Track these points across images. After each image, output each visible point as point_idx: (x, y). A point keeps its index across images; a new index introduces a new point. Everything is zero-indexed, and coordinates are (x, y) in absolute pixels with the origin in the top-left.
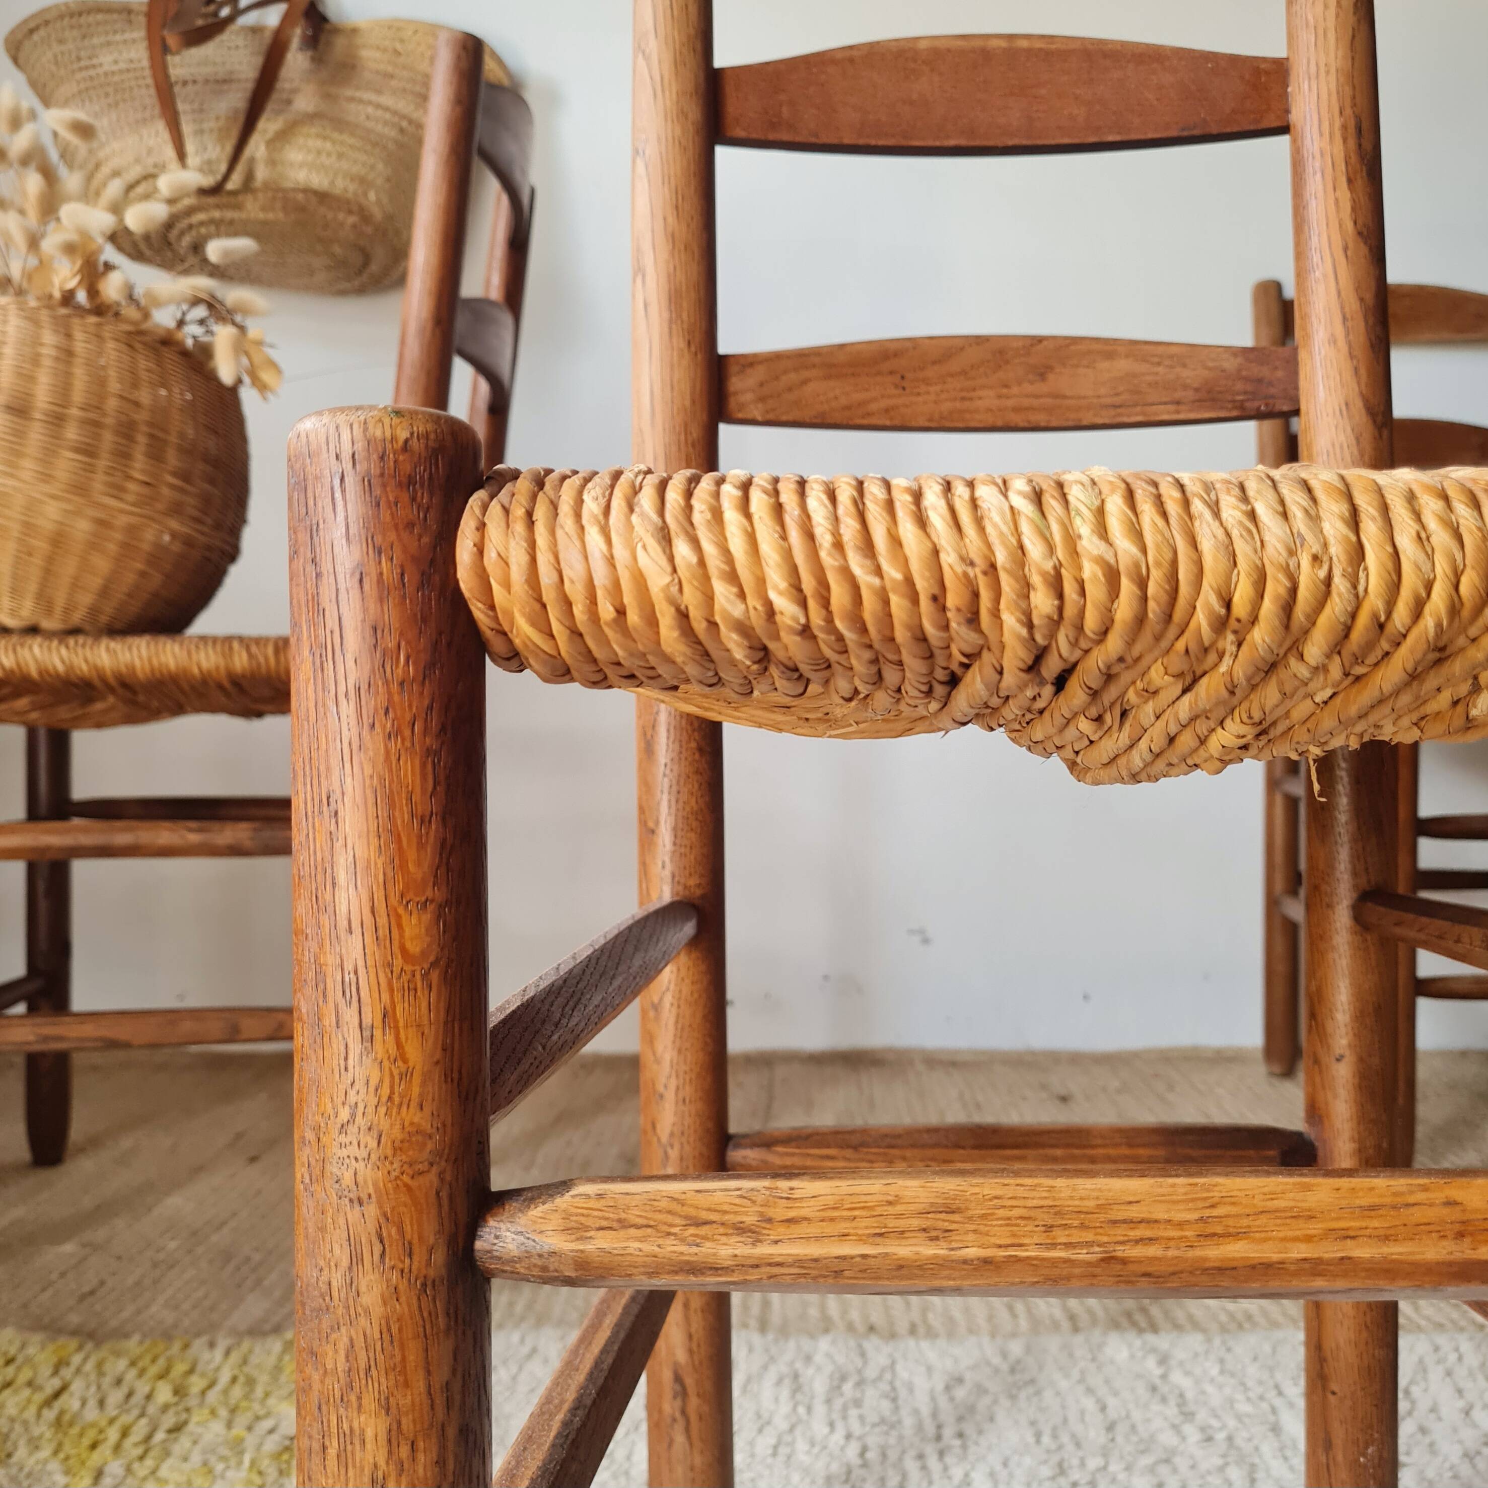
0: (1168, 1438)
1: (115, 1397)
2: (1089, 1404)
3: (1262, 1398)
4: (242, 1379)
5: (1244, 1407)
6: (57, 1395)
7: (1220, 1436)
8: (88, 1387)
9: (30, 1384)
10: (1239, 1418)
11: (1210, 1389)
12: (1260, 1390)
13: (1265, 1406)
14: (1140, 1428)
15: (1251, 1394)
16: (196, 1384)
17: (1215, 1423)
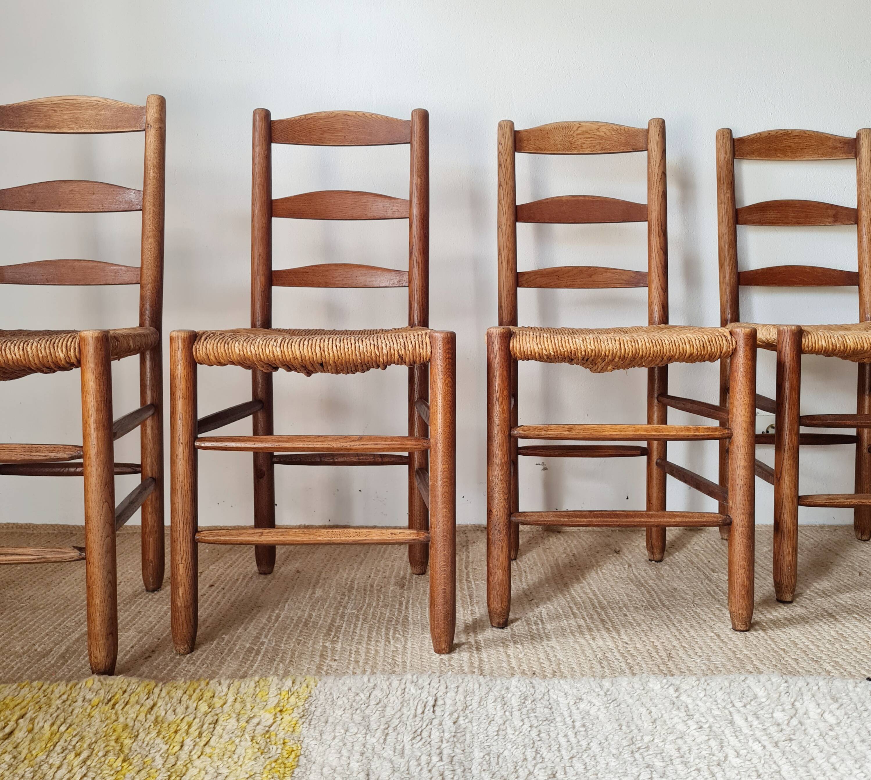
0: (681, 727)
1: (180, 709)
2: (643, 710)
3: (724, 708)
4: (239, 700)
5: (716, 712)
6: (152, 708)
7: (706, 726)
8: (167, 705)
9: (137, 702)
10: (714, 717)
11: (700, 703)
12: (724, 704)
13: (726, 711)
14: (668, 723)
15: (719, 706)
16: (218, 703)
17: (703, 720)
